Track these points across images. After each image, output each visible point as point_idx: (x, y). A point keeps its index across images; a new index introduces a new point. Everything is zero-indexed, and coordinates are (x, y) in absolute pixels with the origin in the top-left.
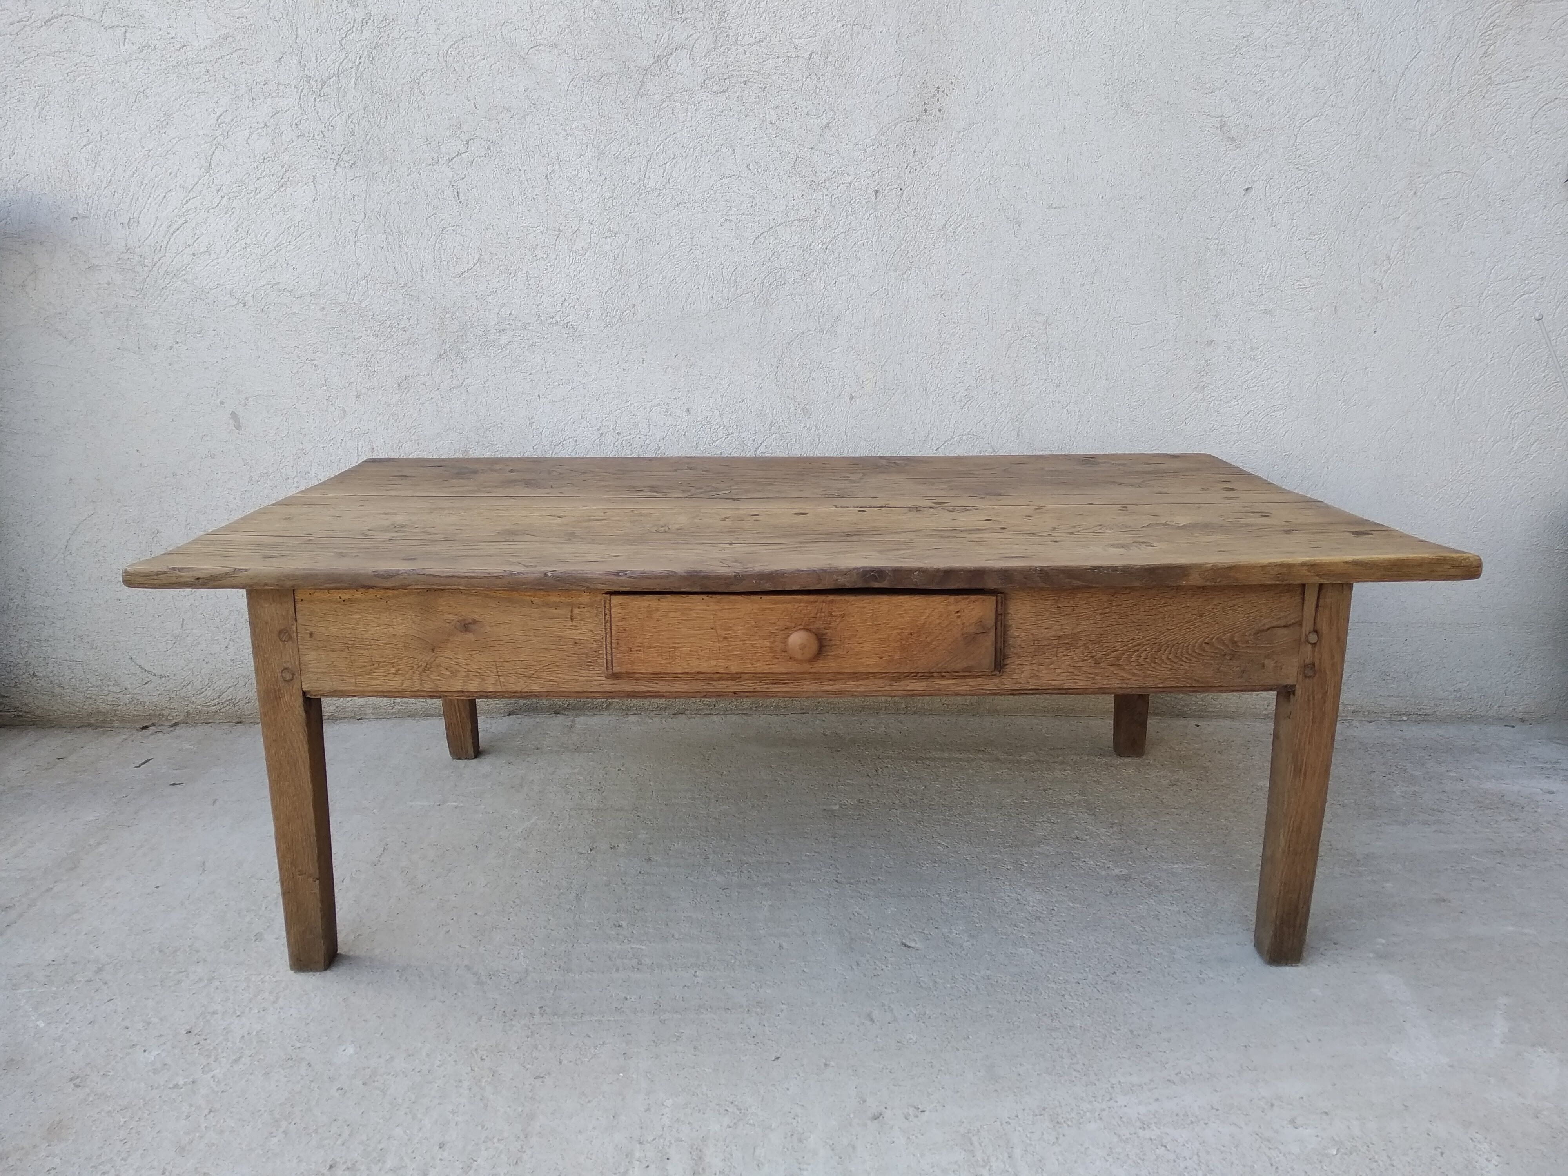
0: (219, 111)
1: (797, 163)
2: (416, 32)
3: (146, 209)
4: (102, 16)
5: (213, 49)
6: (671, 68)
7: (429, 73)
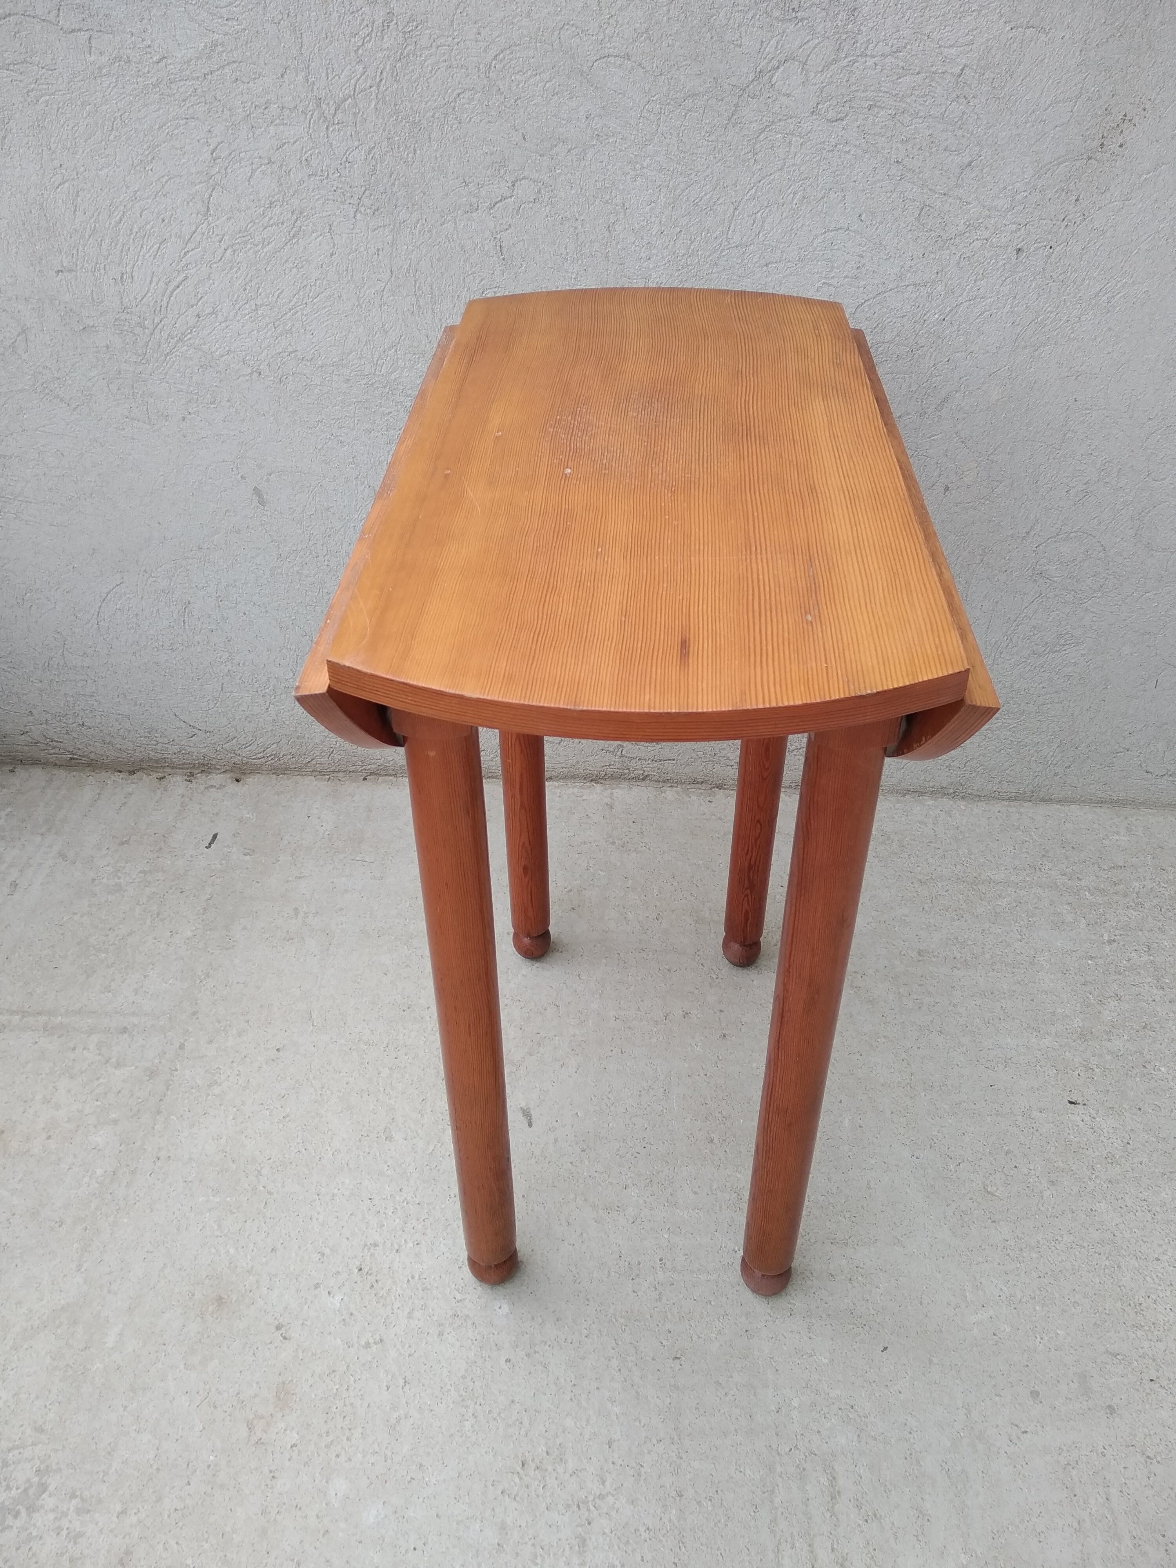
0: (213, 142)
1: (923, 213)
2: (450, 39)
3: (139, 263)
4: (58, 16)
5: (200, 61)
6: (776, 86)
7: (467, 94)
